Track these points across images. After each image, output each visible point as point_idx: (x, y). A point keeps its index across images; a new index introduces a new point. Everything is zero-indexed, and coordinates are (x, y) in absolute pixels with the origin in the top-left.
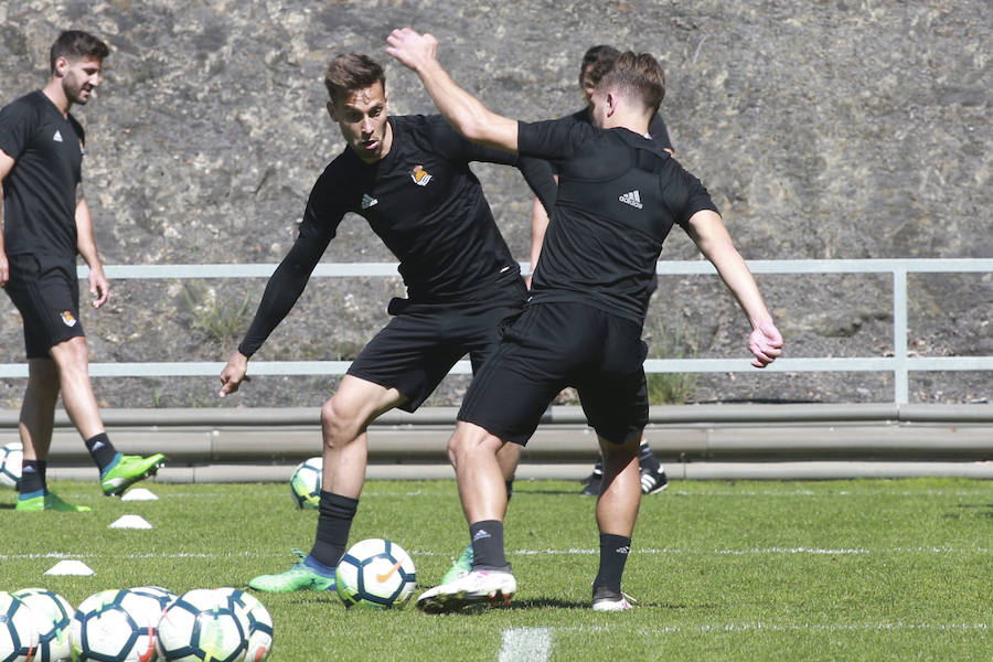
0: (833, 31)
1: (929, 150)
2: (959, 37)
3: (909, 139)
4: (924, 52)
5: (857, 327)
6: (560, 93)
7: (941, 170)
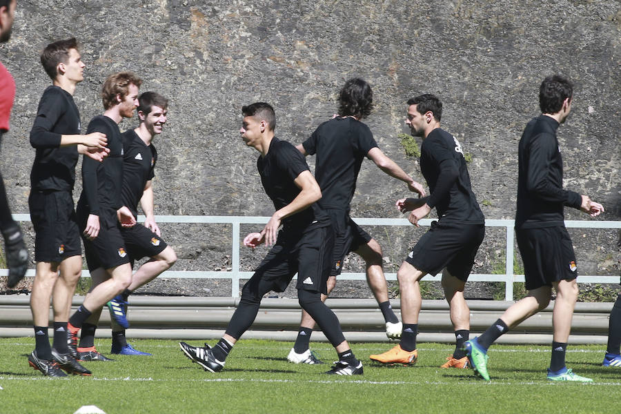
0: (179, 87)
1: (235, 155)
2: (249, 92)
3: (224, 148)
4: (230, 100)
5: (199, 253)
6: (26, 118)
7: (242, 166)
